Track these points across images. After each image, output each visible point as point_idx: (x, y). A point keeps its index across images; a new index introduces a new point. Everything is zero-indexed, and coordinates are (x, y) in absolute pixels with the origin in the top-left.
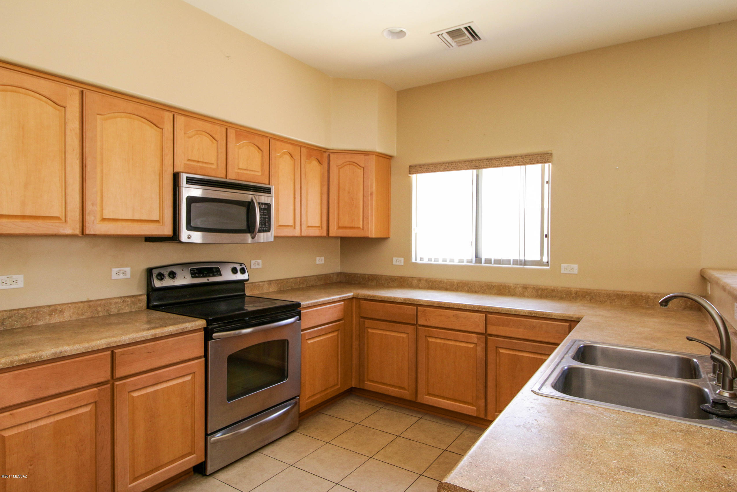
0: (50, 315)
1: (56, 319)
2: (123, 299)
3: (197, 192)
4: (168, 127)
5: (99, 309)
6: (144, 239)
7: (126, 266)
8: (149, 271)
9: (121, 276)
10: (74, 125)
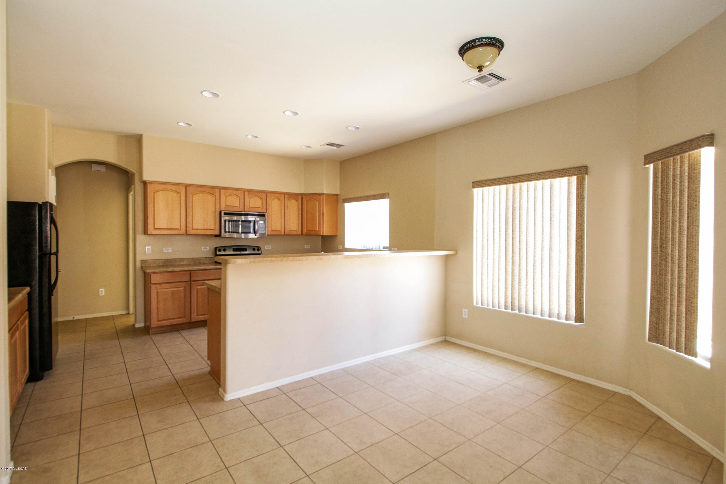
0: (180, 262)
1: (182, 263)
2: (206, 258)
3: (227, 218)
4: (217, 195)
5: (197, 261)
6: (214, 236)
7: (207, 246)
8: (216, 248)
9: (205, 250)
10: (183, 198)
